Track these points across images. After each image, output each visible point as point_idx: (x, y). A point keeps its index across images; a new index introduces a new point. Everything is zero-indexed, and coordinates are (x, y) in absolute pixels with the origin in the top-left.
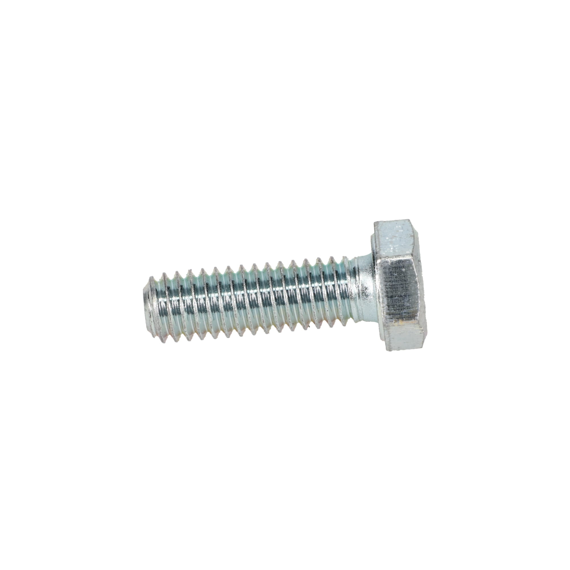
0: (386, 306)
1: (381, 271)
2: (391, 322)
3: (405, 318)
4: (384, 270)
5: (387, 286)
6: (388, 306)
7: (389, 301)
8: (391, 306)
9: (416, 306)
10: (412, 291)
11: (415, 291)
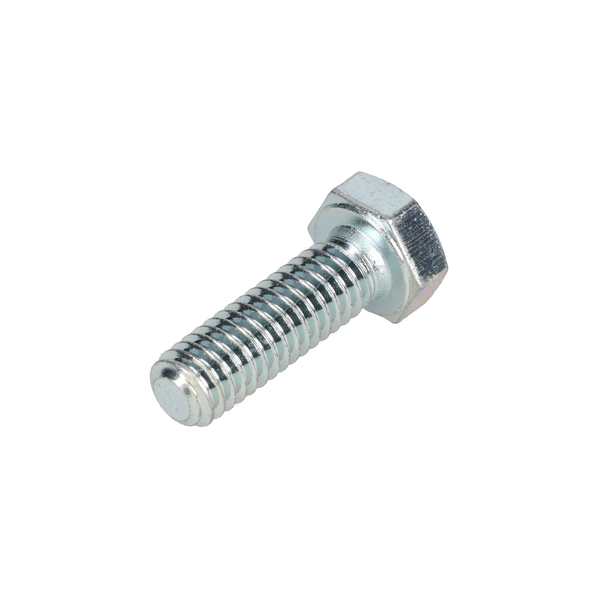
0: (416, 267)
1: (397, 231)
2: (427, 282)
3: (437, 271)
4: (399, 229)
5: (408, 246)
6: (418, 266)
7: (416, 260)
8: (420, 265)
9: (440, 252)
10: (431, 238)
11: (434, 237)
